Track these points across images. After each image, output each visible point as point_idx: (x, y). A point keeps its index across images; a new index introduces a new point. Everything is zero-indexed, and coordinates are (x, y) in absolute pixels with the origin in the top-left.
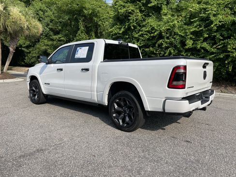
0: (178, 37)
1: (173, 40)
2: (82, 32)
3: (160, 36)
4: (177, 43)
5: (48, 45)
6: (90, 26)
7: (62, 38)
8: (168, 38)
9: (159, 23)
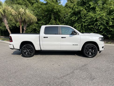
0: (105, 21)
1: (102, 22)
2: (53, 20)
3: (96, 21)
4: (105, 23)
5: (36, 26)
6: (57, 17)
7: (44, 23)
8: (100, 21)
9: (95, 15)
